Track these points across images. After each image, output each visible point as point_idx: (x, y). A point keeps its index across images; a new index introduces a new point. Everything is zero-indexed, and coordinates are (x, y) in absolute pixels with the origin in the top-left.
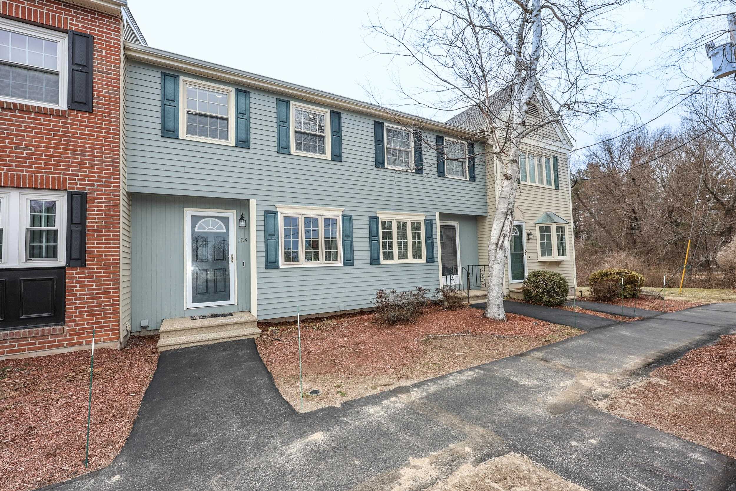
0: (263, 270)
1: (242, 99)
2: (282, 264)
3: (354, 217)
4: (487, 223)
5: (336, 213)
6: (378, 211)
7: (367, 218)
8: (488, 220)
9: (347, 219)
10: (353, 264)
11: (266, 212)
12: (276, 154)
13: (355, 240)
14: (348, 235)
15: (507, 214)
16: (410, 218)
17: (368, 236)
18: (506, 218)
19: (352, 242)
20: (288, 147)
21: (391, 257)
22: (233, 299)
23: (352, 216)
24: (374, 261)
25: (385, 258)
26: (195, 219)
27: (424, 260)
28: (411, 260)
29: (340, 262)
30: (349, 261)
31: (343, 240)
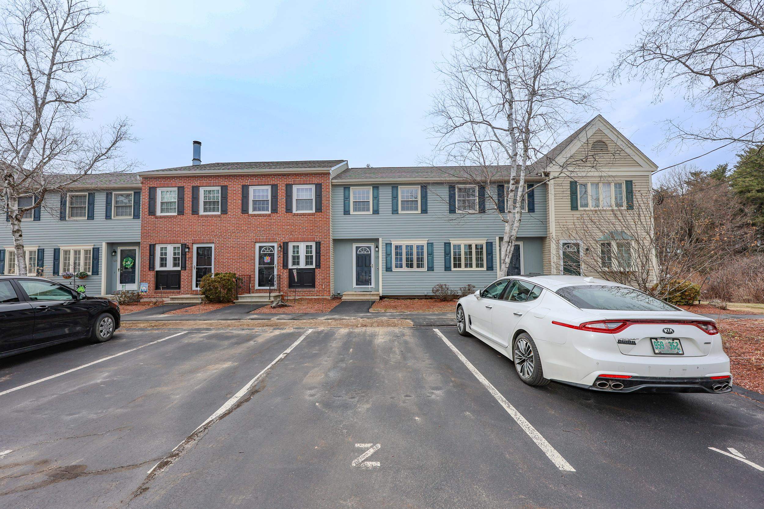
0: (385, 272)
1: (376, 191)
2: (394, 269)
3: (434, 244)
4: (547, 242)
5: (423, 242)
6: (451, 239)
7: (443, 244)
8: (547, 240)
9: (430, 245)
10: (433, 270)
11: (387, 244)
12: (391, 214)
13: (434, 256)
14: (431, 254)
15: (509, 242)
16: (474, 242)
17: (444, 254)
18: (509, 245)
19: (433, 257)
20: (397, 210)
21: (460, 266)
22: (373, 285)
24: (447, 268)
25: (455, 266)
26: (357, 248)
27: (485, 268)
28: (474, 268)
29: (425, 269)
30: (431, 268)
31: (428, 257)
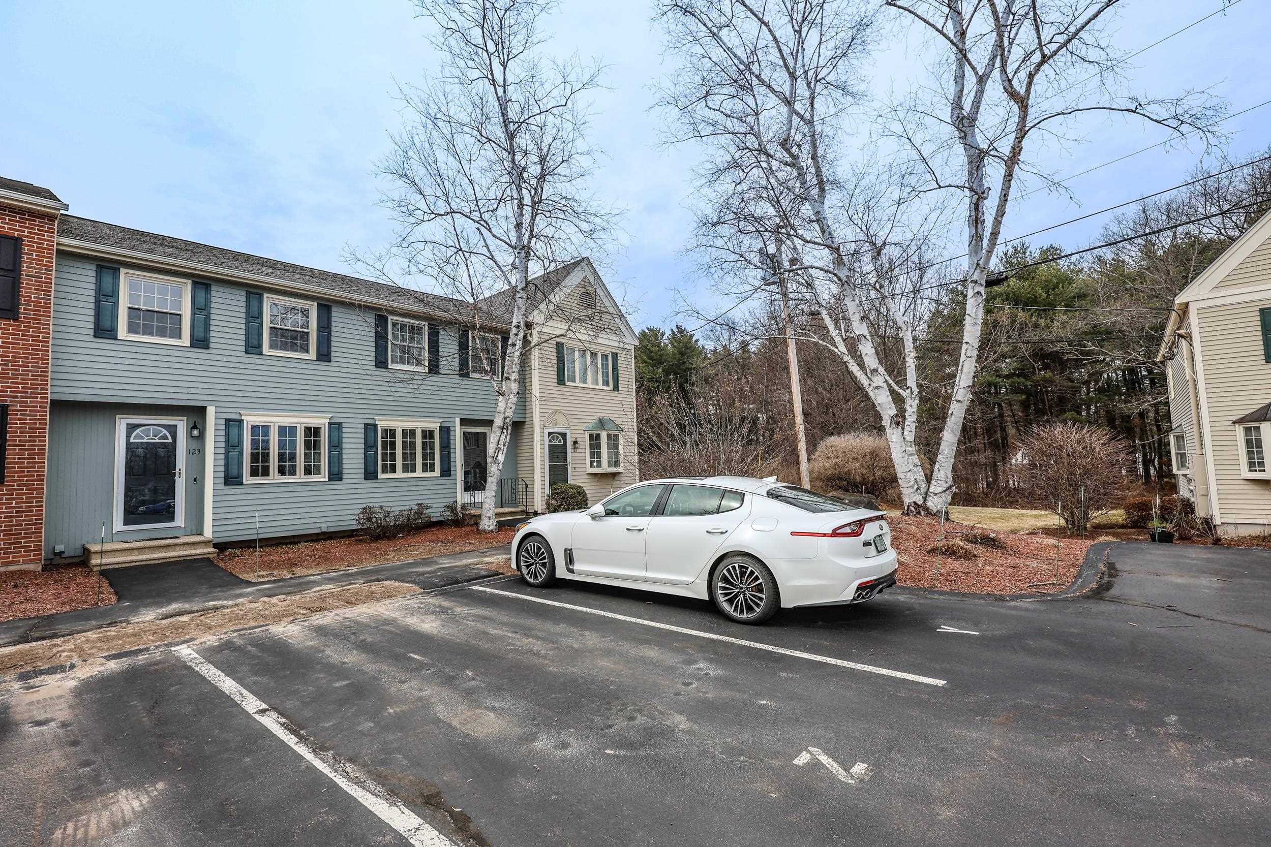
0: (222, 486)
1: (201, 294)
2: (247, 479)
3: (344, 425)
4: (526, 430)
5: (321, 421)
6: (376, 418)
7: (363, 426)
8: (526, 426)
9: (336, 428)
10: (341, 479)
11: (228, 421)
12: (243, 354)
13: (344, 451)
14: (336, 445)
15: (503, 428)
16: (419, 425)
17: (363, 446)
18: (502, 432)
19: (341, 453)
20: (259, 346)
21: (394, 470)
22: (180, 520)
23: (341, 423)
24: (370, 474)
25: (385, 471)
26: (131, 428)
27: (437, 473)
28: (419, 473)
29: (324, 476)
30: (336, 475)
31: (330, 452)
